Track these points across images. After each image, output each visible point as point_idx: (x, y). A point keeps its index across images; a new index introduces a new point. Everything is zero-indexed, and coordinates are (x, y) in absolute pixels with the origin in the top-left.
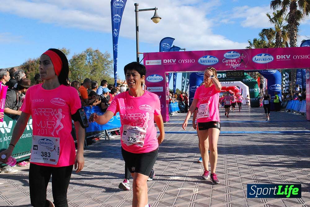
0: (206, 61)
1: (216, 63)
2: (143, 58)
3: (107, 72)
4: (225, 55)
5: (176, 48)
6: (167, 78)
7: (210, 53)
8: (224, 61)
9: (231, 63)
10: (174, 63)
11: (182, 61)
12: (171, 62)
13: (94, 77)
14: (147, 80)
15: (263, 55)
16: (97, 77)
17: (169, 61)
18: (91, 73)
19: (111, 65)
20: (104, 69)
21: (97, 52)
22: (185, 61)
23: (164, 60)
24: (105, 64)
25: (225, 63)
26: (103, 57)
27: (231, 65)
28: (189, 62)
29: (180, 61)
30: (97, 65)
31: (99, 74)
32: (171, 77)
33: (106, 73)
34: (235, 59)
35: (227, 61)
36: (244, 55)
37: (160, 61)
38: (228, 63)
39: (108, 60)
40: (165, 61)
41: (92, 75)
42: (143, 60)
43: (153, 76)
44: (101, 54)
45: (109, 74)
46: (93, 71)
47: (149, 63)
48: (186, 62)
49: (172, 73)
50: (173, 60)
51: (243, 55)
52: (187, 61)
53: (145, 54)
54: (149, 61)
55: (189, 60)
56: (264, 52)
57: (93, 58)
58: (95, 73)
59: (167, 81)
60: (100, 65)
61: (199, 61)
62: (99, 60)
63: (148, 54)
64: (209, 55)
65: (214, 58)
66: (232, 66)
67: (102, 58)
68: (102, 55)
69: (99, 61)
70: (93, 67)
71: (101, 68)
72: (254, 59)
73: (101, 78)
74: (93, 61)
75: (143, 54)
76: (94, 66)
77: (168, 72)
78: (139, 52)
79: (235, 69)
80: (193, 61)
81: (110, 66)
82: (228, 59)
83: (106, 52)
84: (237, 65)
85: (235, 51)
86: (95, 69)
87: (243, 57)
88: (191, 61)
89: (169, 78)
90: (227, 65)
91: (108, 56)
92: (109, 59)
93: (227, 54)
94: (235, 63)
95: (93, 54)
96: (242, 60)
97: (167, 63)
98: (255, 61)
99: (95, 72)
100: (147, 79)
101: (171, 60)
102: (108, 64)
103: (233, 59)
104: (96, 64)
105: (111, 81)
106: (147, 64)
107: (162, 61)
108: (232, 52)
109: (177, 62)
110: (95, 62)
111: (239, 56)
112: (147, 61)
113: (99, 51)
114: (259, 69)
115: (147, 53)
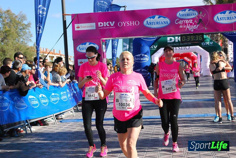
0: (153, 23)
1: (167, 24)
2: (71, 21)
3: (24, 39)
4: (178, 15)
5: (114, 6)
6: (104, 46)
7: (159, 12)
8: (177, 22)
9: (186, 24)
10: (112, 26)
11: (123, 23)
12: (108, 25)
13: (6, 47)
14: (78, 50)
15: (228, 12)
16: (9, 46)
17: (106, 24)
18: (1, 42)
19: (28, 29)
20: (19, 36)
21: (9, 12)
22: (126, 24)
23: (99, 23)
24: (20, 28)
25: (179, 25)
26: (17, 19)
27: (186, 27)
28: (132, 24)
29: (120, 24)
30: (9, 31)
31: (12, 43)
32: (108, 44)
33: (22, 40)
34: (191, 19)
35: (180, 22)
36: (203, 14)
37: (94, 24)
38: (183, 25)
39: (23, 23)
40: (101, 24)
41: (3, 44)
42: (71, 23)
43: (85, 45)
44: (14, 16)
45: (26, 42)
46: (5, 38)
47: (79, 27)
48: (128, 25)
49: (109, 40)
50: (111, 23)
51: (201, 13)
52: (130, 23)
53: (73, 16)
54: (80, 25)
55: (132, 22)
56: (228, 9)
57: (3, 21)
58: (7, 41)
59: (104, 51)
60: (13, 30)
61: (145, 23)
62: (13, 23)
63: (78, 15)
64: (157, 14)
65: (165, 18)
66: (188, 29)
67: (15, 21)
68: (16, 17)
69: (12, 25)
70: (4, 33)
71: (15, 34)
72: (215, 18)
73: (14, 48)
74: (4, 25)
75: (71, 16)
76: (6, 32)
77: (105, 39)
78: (66, 13)
79: (192, 32)
80: (137, 23)
81: (27, 31)
82: (182, 19)
83: (21, 12)
84: (195, 27)
85: (190, 8)
86: (7, 36)
87: (202, 17)
88: (134, 23)
89: (106, 45)
90: (181, 27)
91: (24, 17)
92: (25, 22)
93: (181, 12)
94: (191, 24)
95: (3, 15)
96: (200, 20)
97: (103, 26)
98: (218, 21)
99: (7, 39)
100: (78, 48)
101: (108, 23)
102: (24, 28)
103: (189, 19)
104: (8, 29)
105: (29, 51)
106: (76, 29)
107: (97, 25)
108: (187, 10)
109: (116, 25)
110: (6, 27)
111: (197, 14)
112: (76, 25)
113: (11, 12)
114: (223, 31)
115: (76, 14)
